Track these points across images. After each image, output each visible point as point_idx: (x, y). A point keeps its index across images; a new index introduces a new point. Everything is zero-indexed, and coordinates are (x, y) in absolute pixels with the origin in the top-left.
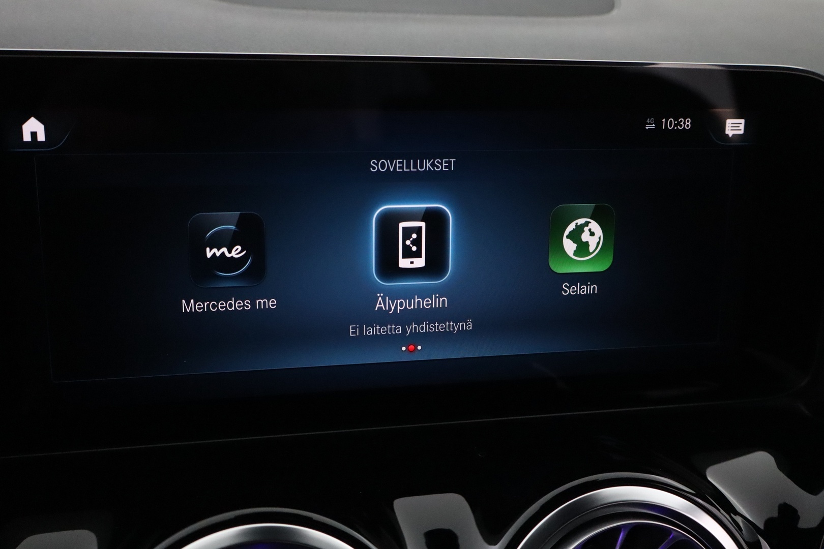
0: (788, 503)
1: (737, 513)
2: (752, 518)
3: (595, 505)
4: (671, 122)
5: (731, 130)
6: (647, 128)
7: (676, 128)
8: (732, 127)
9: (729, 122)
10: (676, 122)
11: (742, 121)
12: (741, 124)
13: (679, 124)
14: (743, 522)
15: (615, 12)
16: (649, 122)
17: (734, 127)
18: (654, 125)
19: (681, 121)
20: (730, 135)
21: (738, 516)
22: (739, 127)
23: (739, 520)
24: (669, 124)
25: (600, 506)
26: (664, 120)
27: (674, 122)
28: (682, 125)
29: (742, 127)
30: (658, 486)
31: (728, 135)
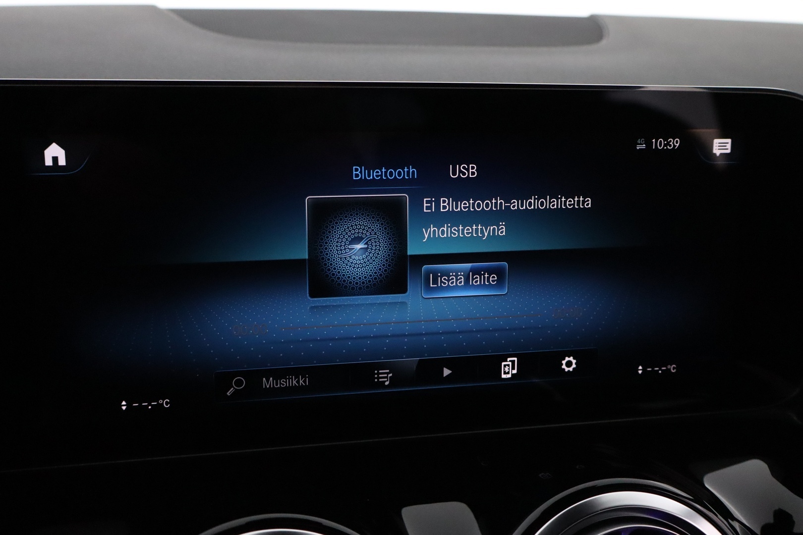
0: (784, 509)
1: (734, 519)
2: (748, 523)
3: (596, 510)
4: (661, 141)
5: (719, 149)
6: (638, 148)
7: (665, 148)
8: (719, 146)
9: (717, 142)
10: (666, 142)
11: (729, 141)
12: (728, 143)
13: (668, 144)
14: (740, 527)
15: (604, 42)
16: (639, 142)
17: (721, 146)
18: (644, 145)
19: (671, 141)
20: (718, 154)
21: (735, 522)
22: (725, 146)
23: (736, 525)
24: (659, 144)
25: (601, 510)
26: (654, 140)
27: (664, 142)
28: (671, 145)
29: (729, 146)
30: (656, 491)
31: (715, 154)
